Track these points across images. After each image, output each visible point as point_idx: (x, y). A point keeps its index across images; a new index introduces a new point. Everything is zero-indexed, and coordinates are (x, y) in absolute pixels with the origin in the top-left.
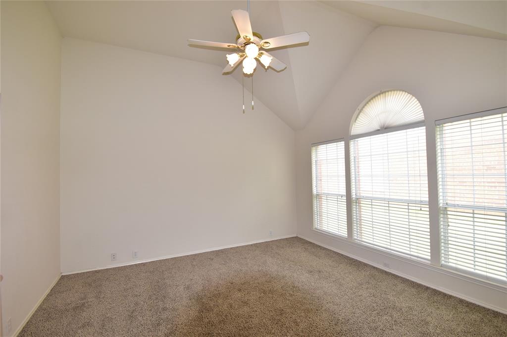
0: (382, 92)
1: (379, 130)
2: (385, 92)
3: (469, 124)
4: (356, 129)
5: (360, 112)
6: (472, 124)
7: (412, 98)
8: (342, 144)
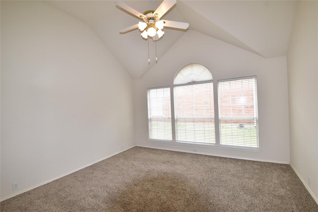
0: (190, 63)
1: (190, 83)
2: (192, 64)
3: (241, 82)
4: (177, 81)
5: (179, 72)
6: (243, 82)
7: (205, 69)
8: (169, 89)
